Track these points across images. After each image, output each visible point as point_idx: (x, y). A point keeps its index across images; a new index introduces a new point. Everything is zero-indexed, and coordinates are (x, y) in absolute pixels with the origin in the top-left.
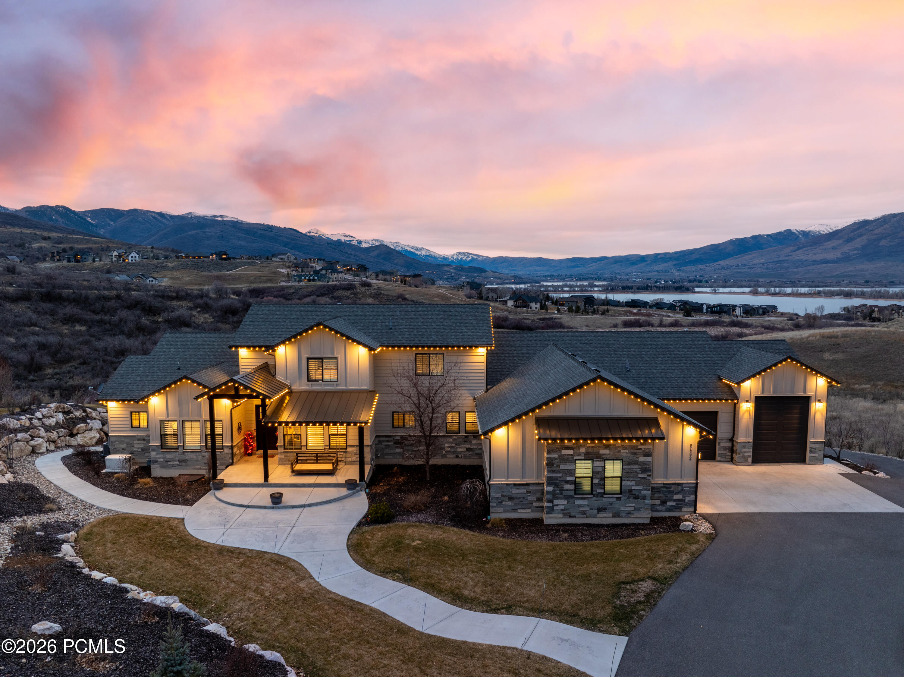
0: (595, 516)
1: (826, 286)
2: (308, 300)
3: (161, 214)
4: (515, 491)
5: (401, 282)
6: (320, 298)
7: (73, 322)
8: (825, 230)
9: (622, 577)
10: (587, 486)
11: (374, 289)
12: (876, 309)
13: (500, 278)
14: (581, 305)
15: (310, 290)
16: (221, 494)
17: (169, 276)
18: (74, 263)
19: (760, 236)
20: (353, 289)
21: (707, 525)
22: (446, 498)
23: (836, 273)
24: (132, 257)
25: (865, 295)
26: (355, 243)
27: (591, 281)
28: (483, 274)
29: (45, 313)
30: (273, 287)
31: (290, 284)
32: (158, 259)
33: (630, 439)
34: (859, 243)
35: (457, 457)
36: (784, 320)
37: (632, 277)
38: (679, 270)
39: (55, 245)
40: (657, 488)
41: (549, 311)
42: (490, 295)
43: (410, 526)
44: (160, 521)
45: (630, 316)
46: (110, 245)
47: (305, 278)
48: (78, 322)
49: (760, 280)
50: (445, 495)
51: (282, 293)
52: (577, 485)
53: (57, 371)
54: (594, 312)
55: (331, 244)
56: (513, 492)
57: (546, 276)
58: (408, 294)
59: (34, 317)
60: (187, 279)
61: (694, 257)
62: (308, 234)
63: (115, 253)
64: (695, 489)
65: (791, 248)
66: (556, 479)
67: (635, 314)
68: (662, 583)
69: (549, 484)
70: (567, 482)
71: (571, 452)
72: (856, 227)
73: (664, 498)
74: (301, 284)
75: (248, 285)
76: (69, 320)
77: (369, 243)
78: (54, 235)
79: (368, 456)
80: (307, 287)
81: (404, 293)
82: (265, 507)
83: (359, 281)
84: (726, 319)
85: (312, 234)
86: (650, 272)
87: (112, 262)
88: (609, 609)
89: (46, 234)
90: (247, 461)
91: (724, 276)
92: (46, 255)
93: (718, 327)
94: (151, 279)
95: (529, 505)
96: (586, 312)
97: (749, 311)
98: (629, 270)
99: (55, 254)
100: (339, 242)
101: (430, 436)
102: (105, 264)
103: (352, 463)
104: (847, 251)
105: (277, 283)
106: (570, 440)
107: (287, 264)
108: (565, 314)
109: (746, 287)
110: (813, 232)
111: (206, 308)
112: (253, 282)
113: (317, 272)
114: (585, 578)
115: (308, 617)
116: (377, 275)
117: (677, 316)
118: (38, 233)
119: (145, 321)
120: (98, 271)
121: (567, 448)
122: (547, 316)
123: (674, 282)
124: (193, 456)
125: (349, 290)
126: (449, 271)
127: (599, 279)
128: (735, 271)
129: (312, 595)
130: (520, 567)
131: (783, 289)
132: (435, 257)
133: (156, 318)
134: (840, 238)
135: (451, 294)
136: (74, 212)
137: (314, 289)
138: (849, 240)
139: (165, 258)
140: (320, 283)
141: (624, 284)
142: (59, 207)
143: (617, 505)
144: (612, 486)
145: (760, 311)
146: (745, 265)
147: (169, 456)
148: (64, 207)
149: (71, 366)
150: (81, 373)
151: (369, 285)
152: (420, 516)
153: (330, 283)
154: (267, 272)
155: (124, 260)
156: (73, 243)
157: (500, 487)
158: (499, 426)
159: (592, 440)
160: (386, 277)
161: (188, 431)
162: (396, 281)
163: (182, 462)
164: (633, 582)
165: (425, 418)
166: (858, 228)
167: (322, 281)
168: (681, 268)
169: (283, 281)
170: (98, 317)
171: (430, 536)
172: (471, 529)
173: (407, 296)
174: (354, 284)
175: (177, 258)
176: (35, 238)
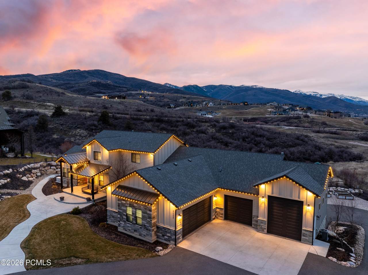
2: (276, 123)
3: (231, 86)
5: (328, 115)
6: (281, 123)
10: (131, 219)
11: (310, 119)
15: (278, 119)
17: (222, 112)
18: (190, 107)
20: (299, 119)
24: (210, 104)
26: (318, 96)
30: (262, 117)
31: (270, 116)
32: (220, 105)
33: (143, 202)
39: (187, 100)
46: (206, 100)
47: (278, 113)
51: (265, 120)
52: (127, 217)
56: (114, 215)
58: (329, 122)
60: (228, 113)
62: (295, 92)
63: (205, 103)
64: (175, 233)
66: (121, 212)
69: (119, 214)
70: (124, 215)
71: (125, 202)
73: (163, 234)
74: (275, 116)
75: (252, 116)
77: (326, 96)
78: (188, 96)
80: (277, 117)
81: (327, 121)
83: (305, 115)
85: (297, 92)
87: (203, 106)
89: (185, 96)
92: (183, 104)
94: (214, 113)
99: (186, 104)
102: (200, 107)
105: (264, 115)
106: (121, 197)
107: (273, 106)
111: (214, 126)
112: (254, 115)
113: (284, 111)
116: (316, 112)
118: (182, 96)
120: (197, 110)
121: (123, 200)
125: (297, 119)
133: (193, 129)
135: (355, 122)
136: (199, 87)
137: (280, 118)
139: (223, 105)
140: (285, 116)
143: (140, 230)
144: (139, 221)
148: (196, 85)
151: (308, 117)
153: (289, 116)
154: (262, 110)
155: (207, 106)
156: (193, 99)
159: (128, 198)
160: (320, 113)
162: (325, 115)
169: (268, 114)
174: (301, 116)
175: (228, 104)
176: (181, 98)
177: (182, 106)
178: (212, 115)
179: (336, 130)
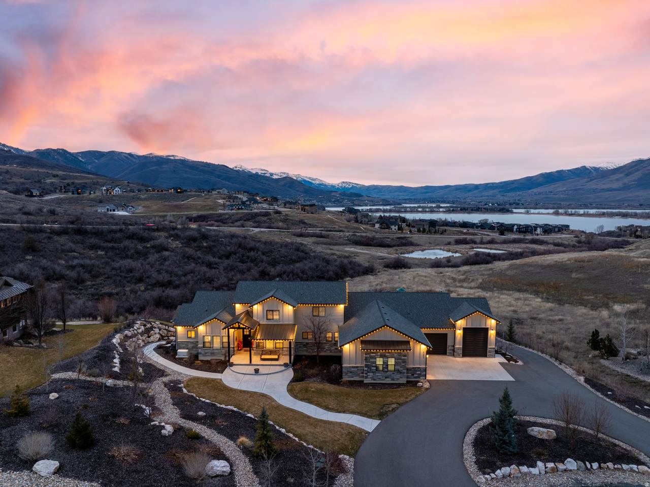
0: (384, 380)
1: (610, 208)
2: (238, 223)
3: (130, 154)
4: (352, 369)
5: (302, 210)
6: (246, 222)
7: (96, 249)
8: (611, 166)
9: (386, 402)
10: (381, 368)
11: (283, 216)
12: (639, 229)
13: (372, 201)
14: (427, 227)
15: (239, 216)
16: (233, 368)
17: (142, 205)
18: (76, 195)
19: (563, 170)
20: (268, 215)
21: (428, 384)
22: (325, 371)
23: (618, 198)
24: (116, 191)
25: (637, 216)
26: (268, 175)
27: (438, 204)
28: (360, 198)
29: (78, 243)
30: (214, 214)
31: (225, 212)
32: (133, 192)
33: (397, 350)
34: (636, 175)
35: (331, 352)
36: (572, 237)
37: (469, 200)
38: (503, 195)
39: (62, 181)
40: (410, 369)
41: (404, 231)
42: (363, 220)
43: (310, 383)
44: (213, 380)
45: (460, 235)
47: (236, 207)
48: (99, 249)
49: (562, 203)
50: (325, 370)
51: (220, 218)
52: (377, 368)
53: (93, 283)
54: (435, 232)
55: (251, 176)
57: (406, 199)
58: (307, 219)
59: (73, 246)
60: (155, 207)
61: (514, 186)
62: (235, 169)
63: (104, 188)
64: (425, 370)
65: (586, 180)
66: (368, 365)
67: (465, 234)
68: (400, 405)
69: (366, 367)
70: (373, 366)
71: (374, 355)
72: (634, 164)
73: (413, 373)
74: (233, 211)
75: (197, 212)
76: (94, 247)
77: (278, 175)
78: (60, 173)
79: (292, 352)
80: (237, 214)
81: (304, 218)
82: (252, 374)
83: (273, 209)
84: (529, 237)
85: (237, 169)
86: (482, 197)
87: (102, 194)
88: (378, 413)
89: (55, 173)
90: (239, 353)
91: (536, 200)
92: (56, 188)
93: (521, 244)
94: (130, 207)
95: (358, 375)
96: (430, 232)
97: (548, 229)
98: (466, 195)
99: (63, 188)
100: (257, 174)
101: (319, 343)
102: (98, 196)
103: (285, 355)
104: (627, 182)
105: (216, 211)
106: (373, 350)
107: (223, 196)
108: (415, 234)
109: (551, 209)
110: (602, 168)
111: (176, 237)
112: (200, 210)
113: (243, 203)
114: (373, 403)
115: (278, 413)
116: (285, 205)
117: (494, 234)
118: (49, 172)
119: (140, 247)
120: (94, 201)
121: (373, 353)
122: (402, 236)
123: (499, 205)
124: (217, 351)
125: (266, 216)
126: (336, 196)
127: (444, 202)
128: (544, 196)
129: (278, 406)
130: (351, 398)
131: (577, 210)
132: (325, 185)
133: (145, 244)
134: (622, 173)
135: (336, 218)
136: (70, 153)
137: (242, 216)
138: (627, 175)
139: (138, 191)
140: (246, 211)
141: (462, 206)
142: (60, 149)
143: (393, 375)
144: (391, 368)
145: (557, 230)
146: (551, 192)
147: (206, 351)
148: (63, 150)
149: (102, 280)
150: (108, 284)
151: (279, 212)
152: (315, 379)
153: (253, 211)
154: (209, 202)
155: (110, 193)
156: (73, 179)
157: (346, 367)
158: (346, 344)
159: (383, 350)
160: (291, 206)
161: (214, 340)
162: (298, 209)
163: (212, 354)
164: (390, 404)
165: (317, 336)
166: (636, 165)
167: (247, 210)
168: (505, 194)
169: (221, 209)
170: (110, 245)
171: (318, 387)
172: (334, 384)
173: (306, 221)
174: (269, 212)
175: (147, 191)
176: (47, 175)
177: (56, 192)
178: (127, 211)
179: (320, 230)
